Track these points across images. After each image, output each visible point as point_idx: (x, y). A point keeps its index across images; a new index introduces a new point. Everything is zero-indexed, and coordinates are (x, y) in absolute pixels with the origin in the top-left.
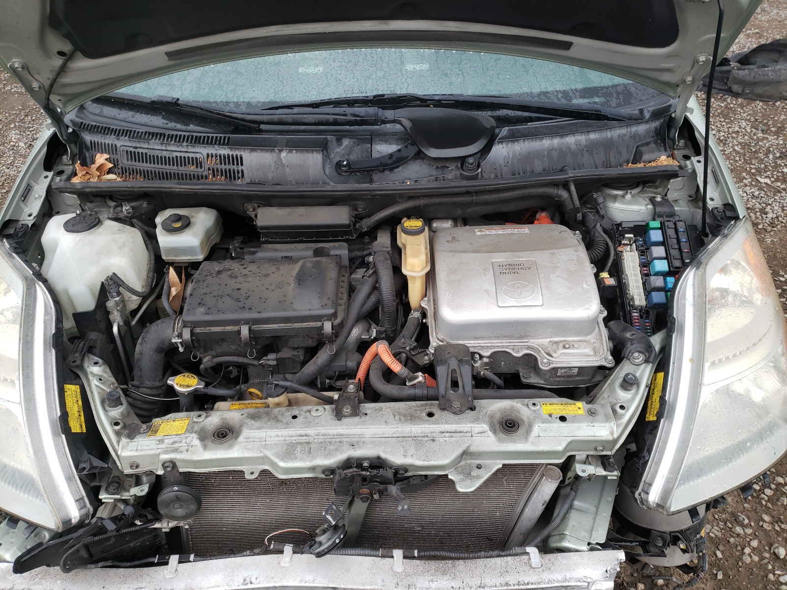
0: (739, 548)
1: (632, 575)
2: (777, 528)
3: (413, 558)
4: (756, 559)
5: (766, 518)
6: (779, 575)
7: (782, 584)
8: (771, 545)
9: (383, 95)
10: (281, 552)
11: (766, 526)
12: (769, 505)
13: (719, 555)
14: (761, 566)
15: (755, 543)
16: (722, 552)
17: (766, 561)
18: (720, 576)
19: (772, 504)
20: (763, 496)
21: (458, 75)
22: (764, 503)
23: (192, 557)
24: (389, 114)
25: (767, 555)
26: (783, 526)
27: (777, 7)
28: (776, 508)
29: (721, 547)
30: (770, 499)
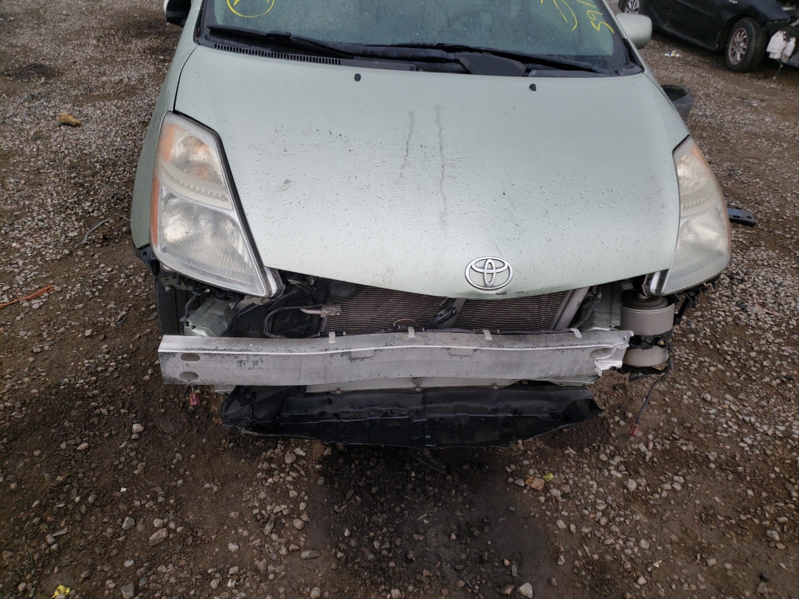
0: (679, 396)
1: (610, 413)
2: (703, 385)
3: (497, 334)
4: (692, 401)
5: (695, 380)
6: (708, 409)
7: (710, 414)
8: (700, 395)
9: (444, 44)
10: (407, 331)
11: (695, 384)
12: (696, 373)
13: (667, 399)
14: (695, 405)
15: (689, 393)
16: (669, 398)
17: (698, 403)
18: (669, 411)
19: (698, 373)
20: (691, 368)
21: (491, 38)
22: (692, 372)
23: (344, 333)
24: (451, 56)
25: (699, 400)
26: (706, 384)
27: (656, 68)
28: (700, 375)
29: (667, 396)
30: (696, 370)
